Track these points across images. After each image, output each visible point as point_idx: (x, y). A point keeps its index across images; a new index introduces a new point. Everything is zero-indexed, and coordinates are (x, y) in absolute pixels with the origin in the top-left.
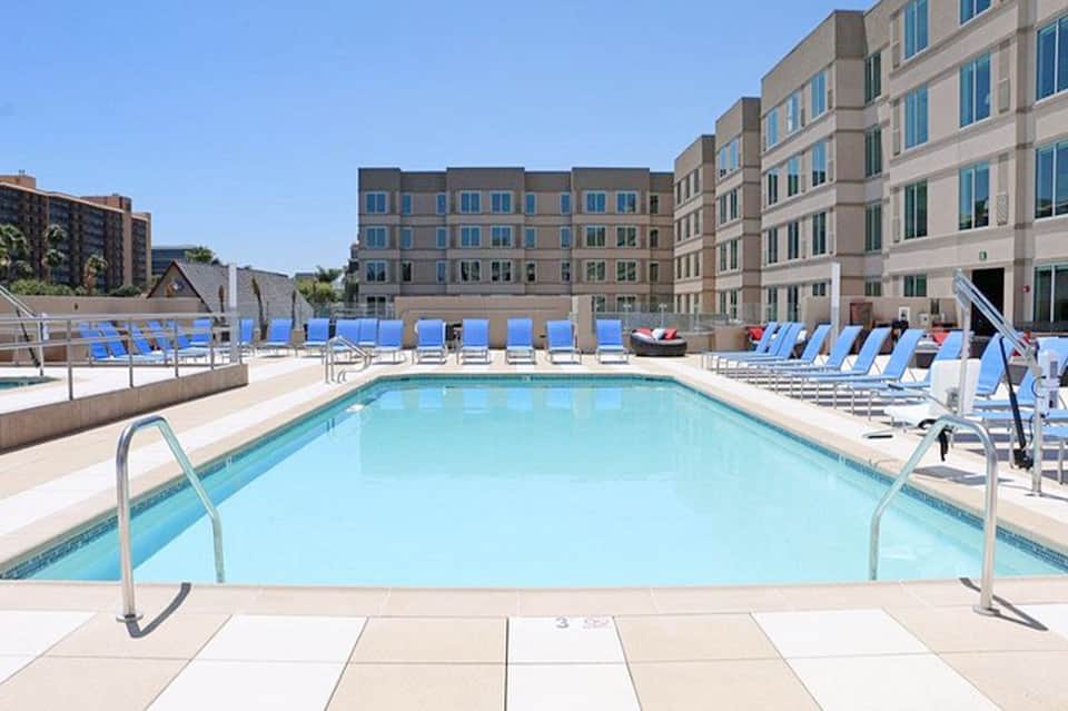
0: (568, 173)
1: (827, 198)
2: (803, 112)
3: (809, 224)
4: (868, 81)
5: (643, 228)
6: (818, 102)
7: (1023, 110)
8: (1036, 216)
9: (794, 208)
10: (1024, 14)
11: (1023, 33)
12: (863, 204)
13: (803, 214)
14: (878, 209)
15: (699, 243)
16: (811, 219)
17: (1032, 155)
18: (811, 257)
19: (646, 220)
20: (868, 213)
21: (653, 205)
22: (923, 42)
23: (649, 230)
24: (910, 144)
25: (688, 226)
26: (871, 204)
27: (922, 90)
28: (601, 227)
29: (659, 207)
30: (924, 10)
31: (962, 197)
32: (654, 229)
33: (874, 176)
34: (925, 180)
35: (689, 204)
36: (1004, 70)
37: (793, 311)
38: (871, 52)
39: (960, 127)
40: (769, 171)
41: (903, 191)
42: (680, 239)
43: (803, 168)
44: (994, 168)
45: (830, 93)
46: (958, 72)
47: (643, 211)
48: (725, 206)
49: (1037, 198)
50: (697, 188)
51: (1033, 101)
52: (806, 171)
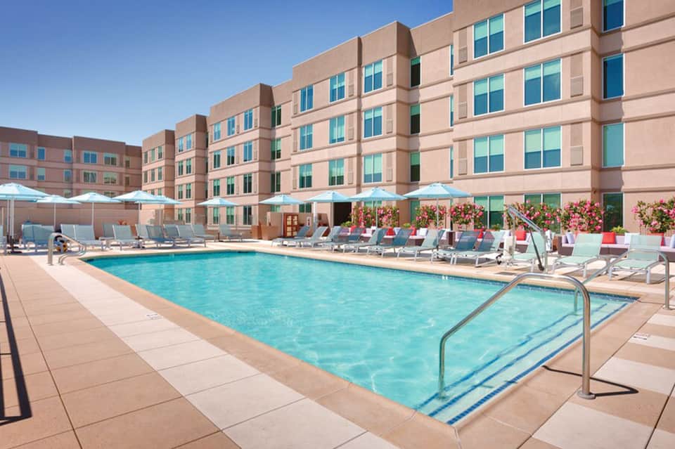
0: (71, 139)
1: (253, 167)
2: (238, 126)
3: (241, 179)
4: (274, 117)
5: (121, 174)
6: (248, 123)
7: (359, 141)
8: (365, 182)
9: (231, 171)
10: (360, 104)
11: (359, 111)
12: (270, 172)
13: (237, 173)
14: (279, 174)
15: (162, 184)
16: (242, 176)
17: (363, 158)
18: (243, 194)
19: (123, 170)
20: (273, 176)
21: (128, 163)
22: (310, 106)
23: (124, 176)
24: (302, 147)
25: (153, 175)
26: (274, 171)
27: (310, 126)
28: (94, 172)
29: (130, 164)
30: (311, 92)
31: (331, 172)
32: (127, 176)
33: (276, 160)
34: (311, 164)
35: (154, 164)
36: (351, 124)
37: (230, 219)
38: (276, 104)
39: (330, 143)
40: (215, 152)
41: (298, 167)
42: (146, 181)
43: (238, 153)
44: (346, 161)
45: (256, 120)
46: (329, 121)
47: (121, 165)
48: (182, 166)
49: (365, 175)
50: (160, 156)
51: (363, 138)
52: (240, 154)
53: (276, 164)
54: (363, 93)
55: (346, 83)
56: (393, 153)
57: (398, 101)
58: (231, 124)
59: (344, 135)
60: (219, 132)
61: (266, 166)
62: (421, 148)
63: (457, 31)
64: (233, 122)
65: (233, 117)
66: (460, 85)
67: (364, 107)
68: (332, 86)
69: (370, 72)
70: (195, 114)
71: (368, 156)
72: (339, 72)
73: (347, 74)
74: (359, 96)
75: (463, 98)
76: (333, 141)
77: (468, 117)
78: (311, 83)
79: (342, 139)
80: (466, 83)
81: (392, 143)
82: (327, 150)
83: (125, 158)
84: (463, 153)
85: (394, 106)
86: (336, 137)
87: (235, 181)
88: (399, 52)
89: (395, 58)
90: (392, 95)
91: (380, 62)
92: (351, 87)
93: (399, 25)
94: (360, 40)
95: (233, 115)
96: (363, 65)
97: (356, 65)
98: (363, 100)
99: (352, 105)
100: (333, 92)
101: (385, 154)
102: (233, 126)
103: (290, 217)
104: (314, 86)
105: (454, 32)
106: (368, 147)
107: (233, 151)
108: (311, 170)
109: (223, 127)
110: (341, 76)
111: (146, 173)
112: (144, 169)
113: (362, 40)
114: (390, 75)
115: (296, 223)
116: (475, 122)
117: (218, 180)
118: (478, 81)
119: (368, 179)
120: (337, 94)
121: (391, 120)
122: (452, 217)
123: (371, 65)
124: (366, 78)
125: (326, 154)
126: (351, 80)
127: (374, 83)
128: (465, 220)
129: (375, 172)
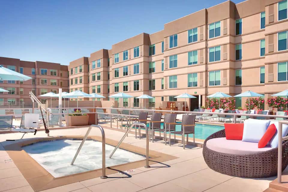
0: (35, 63)
1: (140, 77)
2: (130, 56)
3: (133, 83)
4: (151, 51)
5: (58, 80)
6: (136, 54)
7: (206, 64)
8: (210, 85)
9: (126, 79)
10: (207, 44)
11: (206, 48)
12: (148, 79)
13: (130, 80)
14: (154, 81)
15: (82, 85)
16: (133, 82)
17: (209, 73)
18: (133, 91)
19: (59, 78)
20: (150, 82)
21: (61, 74)
22: (176, 45)
23: (60, 81)
24: (171, 67)
25: (76, 81)
26: (151, 79)
27: (176, 55)
28: (46, 79)
29: (63, 75)
30: (176, 37)
31: (189, 80)
32: (62, 81)
33: (152, 73)
34: (177, 75)
35: (77, 75)
36: (201, 55)
37: (125, 104)
38: (152, 44)
39: (188, 65)
40: (116, 69)
41: (168, 77)
42: (72, 84)
43: (130, 69)
44: (198, 74)
45: (141, 52)
46: (188, 53)
47: (58, 76)
48: (95, 76)
49: (210, 82)
50: (81, 71)
51: (209, 62)
52: (131, 70)
53: (152, 75)
54: (209, 39)
55: (198, 33)
56: (227, 70)
57: (230, 43)
58: (126, 54)
59: (197, 60)
60: (118, 59)
61: (147, 76)
62: (242, 67)
63: (267, 6)
64: (127, 53)
65: (127, 50)
66: (269, 35)
67: (209, 46)
68: (189, 35)
69: (213, 27)
70: (102, 49)
71: (212, 71)
72: (194, 27)
73: (199, 29)
74: (206, 40)
75: (271, 41)
76: (190, 64)
77: (274, 52)
78: (176, 33)
79: (196, 63)
80: (273, 34)
81: (227, 65)
82: (187, 68)
83: (61, 72)
84: (271, 71)
85: (228, 46)
86: (192, 61)
87: (128, 84)
88: (231, 17)
89: (228, 20)
90: (227, 40)
91: (219, 22)
92: (202, 35)
93: (231, 3)
94: (206, 10)
95: (127, 49)
96: (208, 24)
97: (205, 23)
98: (208, 42)
99: (203, 45)
100: (190, 38)
101: (223, 71)
102: (127, 55)
103: (172, 103)
104: (178, 34)
105: (266, 6)
106: (211, 67)
107: (127, 69)
108: (177, 79)
109: (121, 56)
110: (195, 29)
111: (72, 80)
112: (71, 77)
113: (208, 10)
114: (225, 29)
115: (174, 107)
116: (278, 54)
117: (118, 83)
118: (280, 33)
119: (212, 83)
120: (192, 39)
121: (226, 53)
122: (268, 104)
123: (213, 24)
124: (210, 30)
125: (186, 70)
126: (201, 31)
127: (216, 33)
128: (277, 106)
129: (216, 80)
